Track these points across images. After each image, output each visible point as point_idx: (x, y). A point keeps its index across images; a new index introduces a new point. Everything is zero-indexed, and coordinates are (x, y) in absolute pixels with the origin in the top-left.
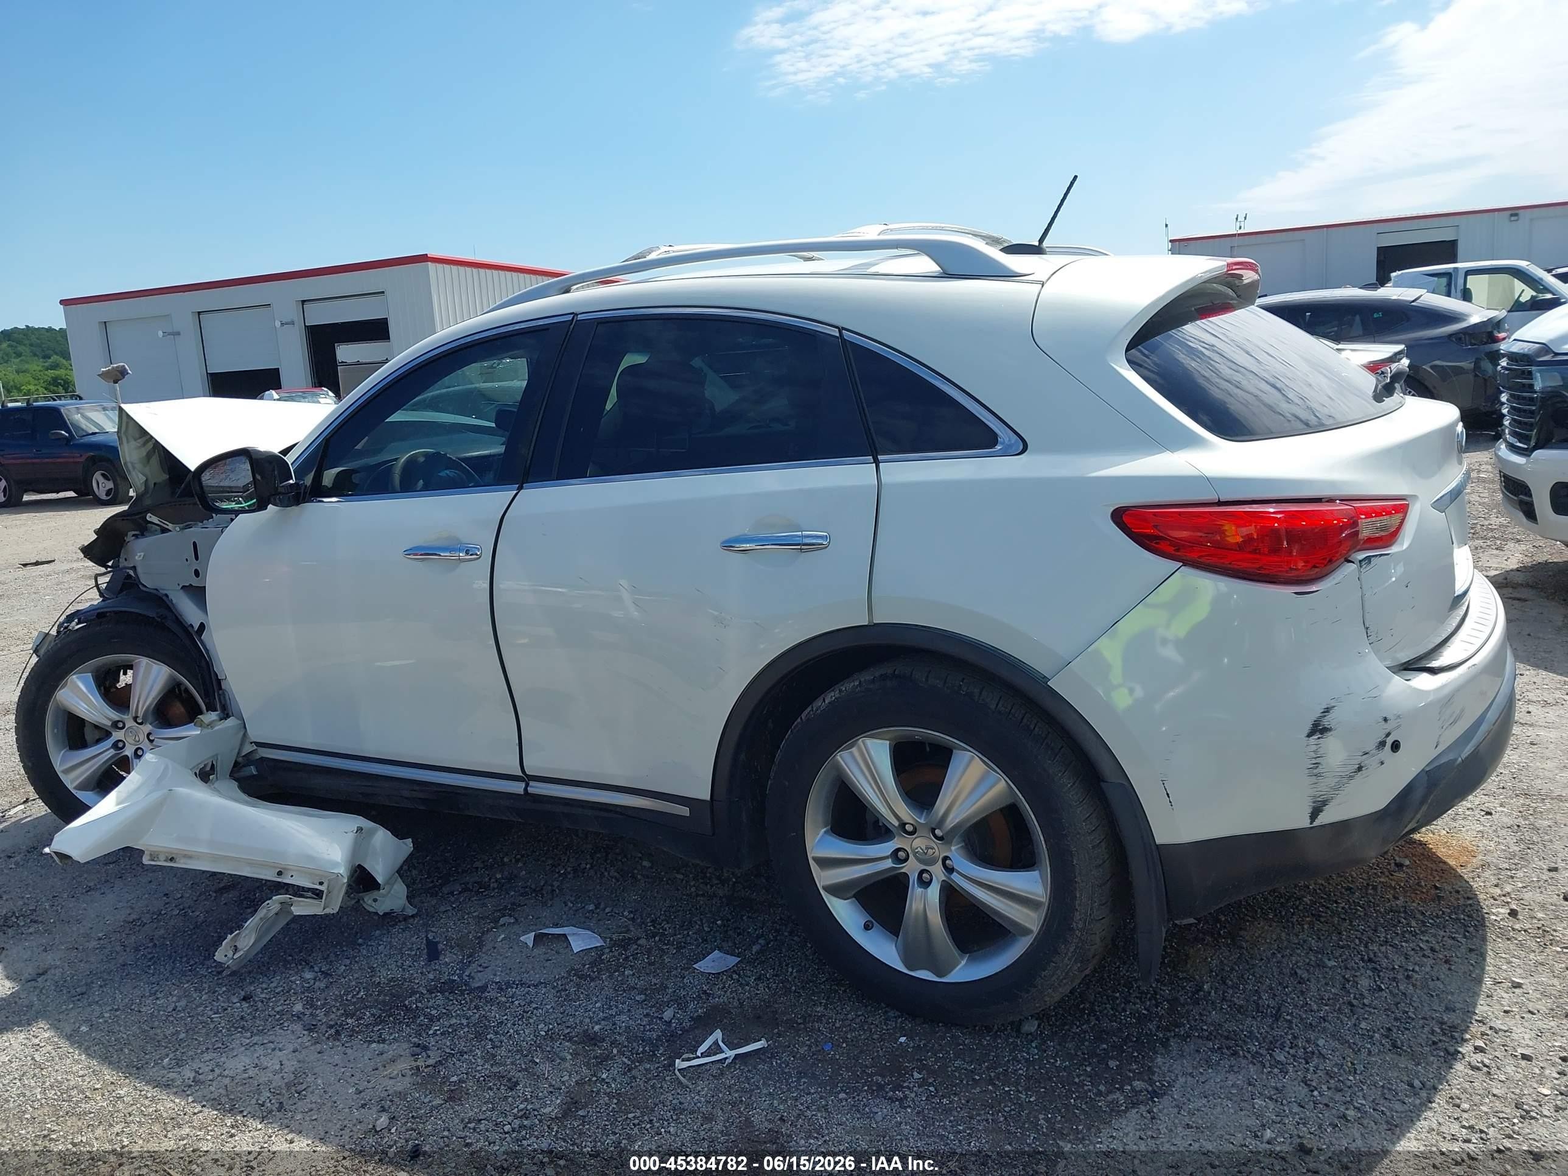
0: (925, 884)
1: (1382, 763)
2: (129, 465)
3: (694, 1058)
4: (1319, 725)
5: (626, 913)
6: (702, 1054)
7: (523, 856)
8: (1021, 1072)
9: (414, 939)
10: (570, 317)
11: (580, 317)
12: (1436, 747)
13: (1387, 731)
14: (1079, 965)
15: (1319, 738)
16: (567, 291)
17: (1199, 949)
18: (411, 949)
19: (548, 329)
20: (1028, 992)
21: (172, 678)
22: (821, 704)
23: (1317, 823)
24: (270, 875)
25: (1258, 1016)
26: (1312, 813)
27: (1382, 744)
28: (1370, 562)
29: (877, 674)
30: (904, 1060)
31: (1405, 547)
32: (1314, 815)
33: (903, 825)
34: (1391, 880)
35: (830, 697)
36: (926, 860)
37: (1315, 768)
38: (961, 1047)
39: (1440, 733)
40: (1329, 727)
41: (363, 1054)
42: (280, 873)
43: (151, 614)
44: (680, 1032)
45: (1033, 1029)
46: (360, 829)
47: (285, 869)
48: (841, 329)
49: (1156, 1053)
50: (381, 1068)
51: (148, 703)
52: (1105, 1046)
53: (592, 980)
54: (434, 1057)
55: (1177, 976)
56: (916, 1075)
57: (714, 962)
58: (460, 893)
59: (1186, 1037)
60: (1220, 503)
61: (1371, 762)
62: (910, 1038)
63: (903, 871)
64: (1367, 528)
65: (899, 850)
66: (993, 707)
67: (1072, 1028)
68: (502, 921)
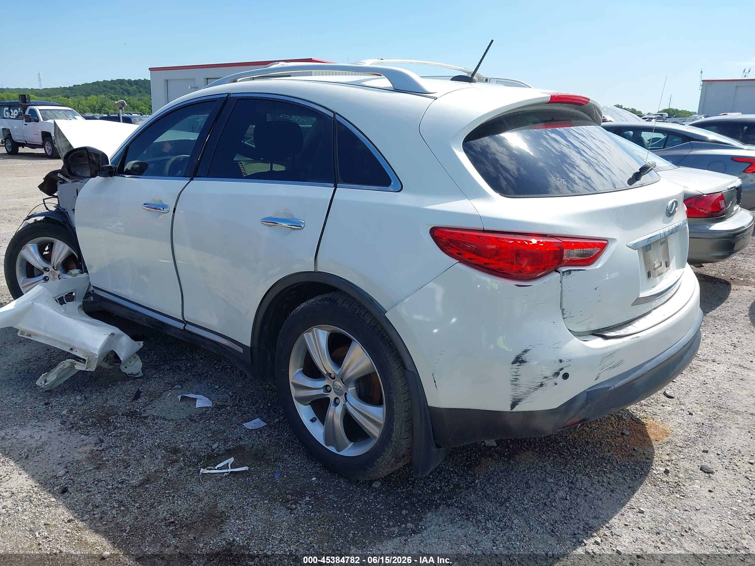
0: (336, 404)
1: (556, 384)
2: (61, 149)
3: (213, 469)
4: (519, 358)
5: (230, 393)
6: (218, 468)
7: (205, 357)
8: (358, 507)
9: (133, 389)
10: (226, 95)
11: (232, 96)
12: (596, 379)
13: (561, 367)
14: (394, 459)
15: (519, 365)
16: (235, 81)
17: (488, 461)
18: (129, 393)
19: (216, 101)
20: (371, 467)
21: (69, 251)
22: (299, 308)
23: (515, 410)
24: (67, 349)
25: (494, 501)
26: (512, 404)
27: (557, 374)
28: (570, 273)
29: (324, 297)
30: (307, 489)
31: (598, 267)
32: (514, 405)
33: (330, 375)
34: (614, 441)
35: (303, 305)
36: (338, 392)
37: (515, 381)
38: (338, 488)
39: (600, 372)
40: (525, 360)
41: (76, 438)
42: (71, 349)
43: (61, 221)
44: (216, 455)
45: (377, 486)
46: (113, 334)
47: (75, 348)
48: (335, 113)
49: (429, 510)
50: (78, 447)
51: (58, 261)
52: (407, 502)
53: (195, 422)
54: (104, 445)
55: (467, 473)
56: (307, 498)
57: (256, 423)
58: (168, 370)
59: (448, 506)
60: (484, 231)
61: (549, 383)
62: (318, 479)
63: (328, 396)
64: (569, 254)
65: (328, 386)
66: (368, 322)
67: (398, 489)
68: (177, 386)
